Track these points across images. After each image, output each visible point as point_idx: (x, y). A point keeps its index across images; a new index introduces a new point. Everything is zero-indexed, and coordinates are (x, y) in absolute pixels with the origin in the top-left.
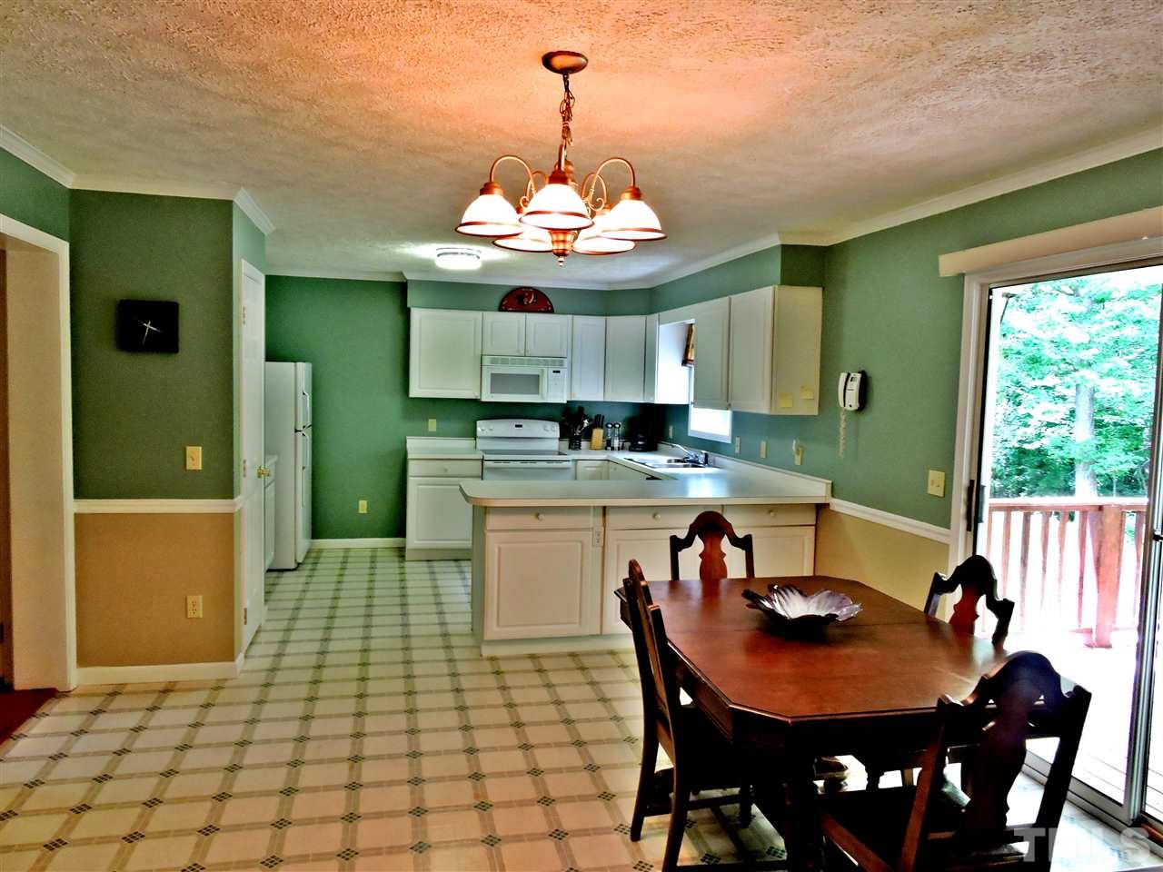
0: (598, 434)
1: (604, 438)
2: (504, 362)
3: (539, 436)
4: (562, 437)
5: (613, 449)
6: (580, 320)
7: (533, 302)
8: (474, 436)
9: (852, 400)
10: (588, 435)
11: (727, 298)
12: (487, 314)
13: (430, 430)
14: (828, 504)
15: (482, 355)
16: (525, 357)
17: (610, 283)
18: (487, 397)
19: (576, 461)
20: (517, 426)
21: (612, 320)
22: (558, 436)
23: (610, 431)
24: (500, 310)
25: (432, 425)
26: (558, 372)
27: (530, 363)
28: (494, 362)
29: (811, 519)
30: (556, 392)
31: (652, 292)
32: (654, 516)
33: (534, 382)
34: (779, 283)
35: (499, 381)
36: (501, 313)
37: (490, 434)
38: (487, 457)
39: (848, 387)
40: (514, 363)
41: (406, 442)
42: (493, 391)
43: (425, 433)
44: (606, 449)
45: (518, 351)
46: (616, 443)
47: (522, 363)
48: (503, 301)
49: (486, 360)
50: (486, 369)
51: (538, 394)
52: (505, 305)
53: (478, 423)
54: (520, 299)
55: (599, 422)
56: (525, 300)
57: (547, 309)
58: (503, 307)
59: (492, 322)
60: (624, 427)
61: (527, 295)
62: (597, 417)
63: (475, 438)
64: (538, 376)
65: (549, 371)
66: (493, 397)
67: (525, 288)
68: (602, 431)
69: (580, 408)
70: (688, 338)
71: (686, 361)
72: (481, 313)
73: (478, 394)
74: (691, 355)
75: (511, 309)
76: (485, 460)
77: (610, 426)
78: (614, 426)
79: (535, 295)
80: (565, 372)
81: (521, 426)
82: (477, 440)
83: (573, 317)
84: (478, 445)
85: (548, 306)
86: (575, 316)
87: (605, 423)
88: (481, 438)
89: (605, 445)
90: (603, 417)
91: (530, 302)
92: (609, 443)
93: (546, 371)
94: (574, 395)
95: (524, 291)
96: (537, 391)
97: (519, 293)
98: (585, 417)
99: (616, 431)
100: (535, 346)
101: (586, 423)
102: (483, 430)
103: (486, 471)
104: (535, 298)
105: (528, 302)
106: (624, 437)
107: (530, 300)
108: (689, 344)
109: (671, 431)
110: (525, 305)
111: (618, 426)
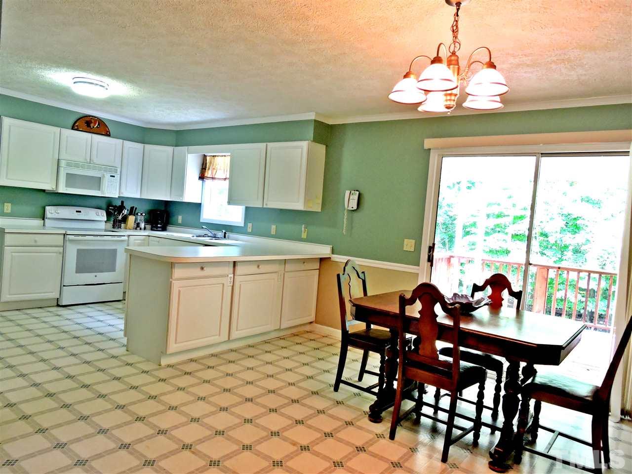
0: (131, 219)
1: (135, 222)
2: (77, 166)
3: (92, 219)
4: (108, 220)
5: (141, 229)
6: (128, 144)
7: (97, 127)
8: (43, 218)
9: (353, 204)
10: (125, 219)
11: (265, 144)
12: (63, 130)
13: (6, 212)
14: (330, 258)
15: (59, 159)
16: (90, 164)
17: (149, 123)
18: (62, 189)
19: (129, 236)
20: (77, 212)
21: (147, 146)
22: (106, 220)
23: (139, 218)
24: (73, 128)
25: (8, 207)
26: (114, 176)
27: (94, 168)
28: (68, 165)
29: (317, 266)
30: (111, 190)
31: (178, 133)
32: (258, 266)
33: (97, 182)
34: (312, 139)
35: (71, 179)
36: (73, 131)
37: (57, 216)
38: (69, 232)
39: (351, 198)
40: (83, 167)
42: (68, 185)
44: (136, 229)
45: (86, 159)
46: (142, 225)
47: (89, 168)
48: (75, 122)
49: (63, 163)
50: (62, 170)
51: (99, 190)
52: (77, 126)
53: (48, 208)
54: (88, 123)
55: (132, 211)
56: (92, 125)
57: (107, 133)
58: (76, 127)
59: (67, 137)
60: (147, 215)
61: (93, 121)
62: (132, 208)
63: (44, 219)
64: (100, 178)
65: (107, 176)
66: (67, 190)
67: (92, 116)
68: (134, 217)
69: (122, 202)
70: (203, 164)
71: (202, 177)
72: (59, 129)
73: (54, 187)
74: (208, 174)
75: (81, 129)
76: (67, 235)
77: (139, 214)
78: (141, 214)
79: (98, 122)
80: (117, 177)
81: (80, 212)
82: (46, 220)
83: (123, 142)
84: (47, 224)
85: (107, 132)
86: (124, 141)
87: (136, 212)
88: (49, 219)
89: (136, 227)
90: (136, 208)
91: (95, 127)
92: (138, 225)
93: (105, 175)
94: (122, 193)
95: (91, 118)
96: (99, 188)
97: (87, 119)
98: (124, 208)
99: (143, 218)
100: (97, 157)
101: (125, 212)
102: (52, 213)
103: (67, 242)
104: (98, 124)
105: (93, 127)
106: (147, 222)
107: (95, 125)
108: (204, 167)
109: (180, 219)
110: (91, 128)
111: (144, 214)
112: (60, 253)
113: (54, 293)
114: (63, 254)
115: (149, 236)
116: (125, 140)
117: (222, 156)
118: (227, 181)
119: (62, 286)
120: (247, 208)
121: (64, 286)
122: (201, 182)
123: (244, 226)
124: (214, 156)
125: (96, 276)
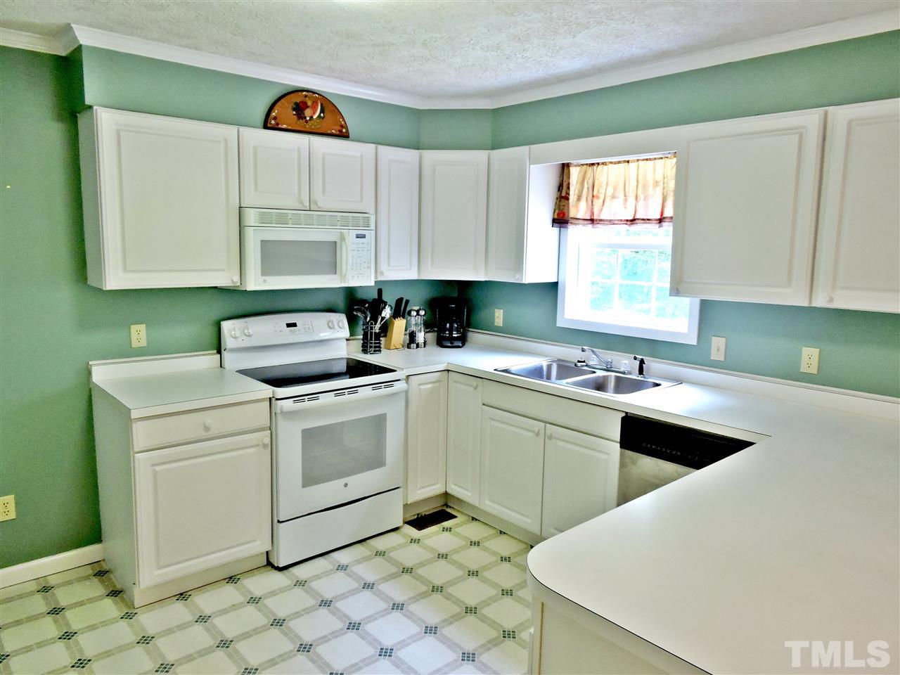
0: (399, 324)
1: (406, 330)
2: (282, 221)
3: (320, 338)
4: (351, 335)
5: (418, 346)
6: (387, 153)
7: (319, 116)
8: (218, 348)
10: (386, 329)
12: (247, 133)
13: (135, 344)
15: (240, 207)
16: (310, 211)
18: (256, 282)
20: (289, 325)
21: (428, 156)
22: (348, 335)
23: (413, 321)
24: (266, 127)
25: (139, 335)
26: (363, 236)
27: (320, 222)
28: (264, 220)
30: (358, 270)
33: (329, 256)
35: (273, 255)
36: (267, 132)
37: (247, 343)
40: (294, 222)
41: (90, 373)
42: (266, 271)
43: (127, 353)
44: (409, 346)
45: (301, 202)
46: (420, 337)
47: (309, 222)
48: (271, 109)
49: (251, 217)
50: (250, 234)
51: (336, 273)
52: (275, 118)
53: (226, 325)
54: (299, 109)
55: (400, 310)
56: (308, 113)
57: (341, 131)
58: (273, 122)
59: (255, 149)
60: (429, 312)
61: (309, 103)
62: (399, 301)
63: (219, 352)
64: (336, 242)
65: (351, 235)
66: (265, 281)
67: (308, 91)
68: (405, 321)
69: (380, 291)
70: (560, 188)
71: (561, 220)
72: (234, 129)
73: (236, 278)
74: (578, 211)
75: (284, 126)
76: (277, 399)
77: (414, 313)
78: (418, 312)
79: (322, 105)
80: (370, 235)
81: (294, 325)
82: (224, 354)
83: (376, 148)
84: (227, 364)
85: (342, 126)
86: (380, 147)
87: (408, 309)
88: (232, 350)
89: (408, 342)
90: (407, 302)
91: (315, 117)
92: (412, 337)
93: (346, 237)
94: (382, 274)
95: (306, 96)
96: (333, 268)
97: (298, 98)
98: (385, 303)
99: (420, 320)
100: (324, 193)
101: (387, 313)
102: (236, 338)
103: (280, 418)
104: (322, 111)
105: (311, 117)
106: (428, 326)
107: (314, 113)
108: (564, 194)
109: (499, 317)
110: (307, 122)
111: (422, 313)
112: (265, 446)
113: (258, 543)
114: (272, 447)
115: (448, 371)
116: (380, 144)
117: (619, 162)
118: (667, 226)
119: (275, 522)
120: (704, 303)
121: (279, 522)
122: (556, 230)
123: (698, 342)
124: (593, 164)
125: (346, 485)
